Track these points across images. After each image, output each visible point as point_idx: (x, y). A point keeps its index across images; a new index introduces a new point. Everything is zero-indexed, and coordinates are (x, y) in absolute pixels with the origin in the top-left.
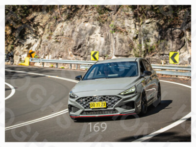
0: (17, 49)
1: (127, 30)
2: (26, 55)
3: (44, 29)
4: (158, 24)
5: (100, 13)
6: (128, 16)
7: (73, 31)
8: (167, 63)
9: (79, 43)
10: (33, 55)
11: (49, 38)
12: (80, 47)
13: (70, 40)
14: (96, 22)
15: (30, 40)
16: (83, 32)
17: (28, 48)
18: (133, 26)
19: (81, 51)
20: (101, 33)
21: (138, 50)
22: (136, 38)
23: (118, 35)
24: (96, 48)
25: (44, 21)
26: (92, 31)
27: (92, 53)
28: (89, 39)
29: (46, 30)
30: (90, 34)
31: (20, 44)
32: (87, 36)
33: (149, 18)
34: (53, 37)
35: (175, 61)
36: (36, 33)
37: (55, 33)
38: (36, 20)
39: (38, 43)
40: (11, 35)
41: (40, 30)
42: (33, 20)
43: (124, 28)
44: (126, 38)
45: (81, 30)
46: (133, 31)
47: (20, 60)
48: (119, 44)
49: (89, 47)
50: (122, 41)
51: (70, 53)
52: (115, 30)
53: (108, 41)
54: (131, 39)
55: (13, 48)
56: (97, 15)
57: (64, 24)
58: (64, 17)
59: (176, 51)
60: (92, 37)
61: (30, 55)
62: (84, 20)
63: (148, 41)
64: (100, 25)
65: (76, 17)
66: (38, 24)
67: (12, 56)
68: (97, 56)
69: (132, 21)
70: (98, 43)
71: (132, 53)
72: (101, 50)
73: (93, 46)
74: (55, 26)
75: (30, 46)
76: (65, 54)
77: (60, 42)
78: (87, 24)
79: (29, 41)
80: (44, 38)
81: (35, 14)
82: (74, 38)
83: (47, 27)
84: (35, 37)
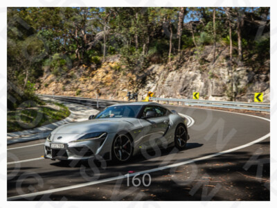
0: (140, 91)
1: (222, 76)
2: (146, 95)
3: (159, 76)
4: (247, 71)
5: (201, 64)
6: (223, 65)
7: (180, 78)
8: (253, 101)
9: (185, 86)
10: (152, 95)
11: (163, 83)
12: (185, 89)
13: (178, 84)
14: (198, 71)
15: (150, 84)
16: (188, 78)
17: (148, 90)
18: (226, 73)
19: (186, 93)
20: (202, 79)
21: (230, 92)
22: (229, 82)
23: (214, 80)
24: (198, 90)
25: (160, 71)
26: (194, 78)
27: (194, 93)
28: (192, 83)
29: (161, 77)
30: (193, 80)
31: (143, 87)
32: (191, 81)
33: (240, 66)
34: (166, 82)
35: (259, 100)
36: (154, 79)
37: (167, 79)
38: (154, 70)
39: (155, 86)
40: (136, 81)
41: (157, 77)
42: (152, 70)
43: (219, 75)
44: (220, 82)
45: (186, 77)
46: (227, 77)
47: (143, 99)
48: (215, 87)
49: (192, 89)
50: (217, 85)
51: (178, 93)
52: (213, 76)
53: (206, 85)
54: (225, 83)
55: (137, 90)
56: (199, 65)
57: (174, 73)
58: (174, 67)
59: (261, 92)
60: (194, 82)
61: (149, 95)
62: (189, 69)
63: (239, 84)
64: (201, 73)
65: (183, 67)
66: (155, 73)
67: (137, 96)
68: (197, 96)
69: (226, 69)
70: (199, 86)
71: (225, 94)
72: (201, 92)
73: (195, 89)
74: (167, 74)
75: (149, 88)
76: (174, 94)
77: (170, 86)
78: (191, 73)
79: (148, 85)
80: (160, 83)
81: (153, 66)
82: (181, 83)
83: (162, 75)
84: (153, 83)
